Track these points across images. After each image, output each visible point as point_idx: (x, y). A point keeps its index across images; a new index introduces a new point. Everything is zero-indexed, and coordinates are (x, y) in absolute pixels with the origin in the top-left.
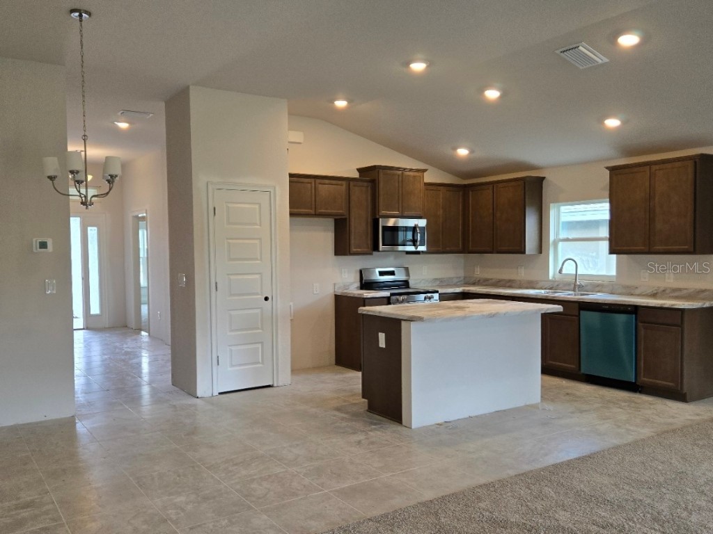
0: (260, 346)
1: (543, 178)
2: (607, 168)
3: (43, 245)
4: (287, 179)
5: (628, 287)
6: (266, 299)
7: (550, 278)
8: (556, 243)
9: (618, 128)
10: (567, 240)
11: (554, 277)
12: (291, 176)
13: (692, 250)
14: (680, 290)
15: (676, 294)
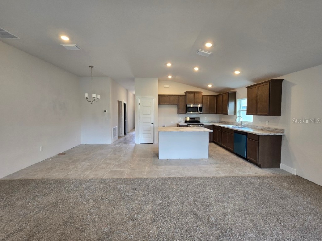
0: (150, 134)
1: (236, 92)
2: (246, 87)
3: (105, 111)
4: (158, 96)
5: (255, 126)
6: (152, 124)
7: (237, 122)
8: (239, 111)
9: (239, 74)
10: (242, 110)
11: (239, 122)
12: (159, 95)
13: (268, 114)
14: (269, 128)
15: (269, 129)
